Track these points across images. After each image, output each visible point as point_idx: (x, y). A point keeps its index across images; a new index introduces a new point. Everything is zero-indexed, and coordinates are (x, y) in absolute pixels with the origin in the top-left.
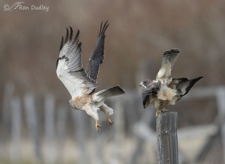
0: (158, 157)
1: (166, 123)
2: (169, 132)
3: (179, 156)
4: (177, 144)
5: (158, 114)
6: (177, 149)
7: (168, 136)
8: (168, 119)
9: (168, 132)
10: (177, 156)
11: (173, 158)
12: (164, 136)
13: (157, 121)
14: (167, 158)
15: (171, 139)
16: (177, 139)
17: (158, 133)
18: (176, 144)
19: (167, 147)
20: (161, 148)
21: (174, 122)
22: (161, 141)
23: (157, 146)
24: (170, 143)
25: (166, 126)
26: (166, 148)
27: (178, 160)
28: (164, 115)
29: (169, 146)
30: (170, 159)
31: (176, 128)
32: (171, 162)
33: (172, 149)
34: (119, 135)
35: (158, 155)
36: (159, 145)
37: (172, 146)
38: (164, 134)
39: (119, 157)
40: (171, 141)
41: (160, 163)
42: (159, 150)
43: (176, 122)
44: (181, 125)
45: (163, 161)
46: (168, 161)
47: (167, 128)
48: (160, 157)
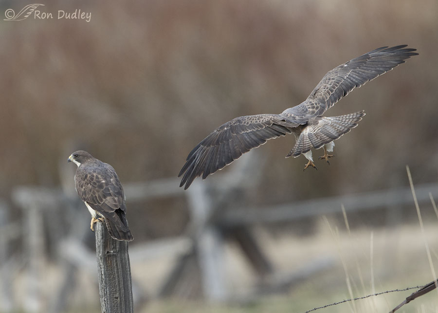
0: (100, 292)
2: (116, 252)
3: (133, 289)
4: (130, 271)
6: (129, 278)
7: (114, 259)
9: (114, 252)
10: (130, 290)
11: (124, 292)
12: (108, 259)
13: (96, 235)
14: (115, 294)
15: (119, 262)
16: (129, 263)
17: (98, 255)
18: (128, 271)
20: (104, 278)
22: (105, 267)
23: (99, 275)
24: (118, 269)
25: (111, 243)
26: (113, 278)
27: (132, 295)
29: (116, 274)
30: (120, 294)
32: (120, 299)
33: (121, 279)
34: (37, 261)
35: (100, 289)
36: (102, 273)
37: (122, 274)
38: (108, 256)
39: (39, 295)
40: (120, 267)
41: (105, 300)
42: (102, 281)
45: (108, 298)
46: (117, 298)
47: (113, 246)
48: (103, 291)
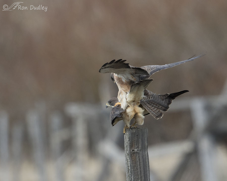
0: (127, 179)
1: (135, 140)
2: (139, 150)
5: (125, 130)
6: (148, 169)
7: (138, 155)
8: (137, 136)
9: (137, 150)
10: (148, 178)
11: (144, 179)
12: (133, 155)
13: (125, 138)
14: (138, 180)
15: (141, 158)
17: (126, 152)
18: (148, 164)
19: (137, 167)
20: (130, 169)
21: (144, 139)
22: (130, 161)
23: (126, 166)
24: (140, 163)
25: (135, 143)
26: (136, 169)
28: (132, 131)
29: (139, 166)
31: (146, 145)
33: (142, 170)
35: (127, 177)
36: (128, 165)
37: (143, 166)
38: (133, 153)
40: (141, 161)
42: (129, 171)
43: (146, 139)
44: (152, 142)
47: (136, 146)
48: (129, 178)
